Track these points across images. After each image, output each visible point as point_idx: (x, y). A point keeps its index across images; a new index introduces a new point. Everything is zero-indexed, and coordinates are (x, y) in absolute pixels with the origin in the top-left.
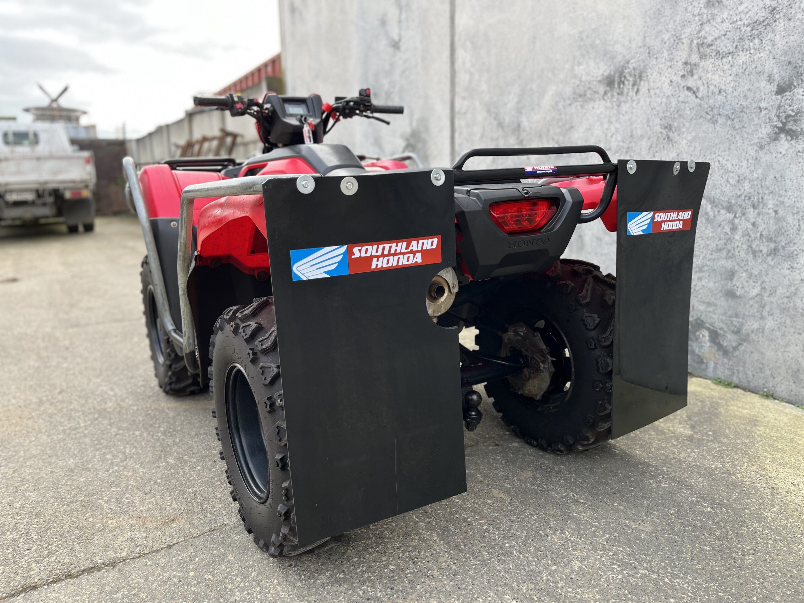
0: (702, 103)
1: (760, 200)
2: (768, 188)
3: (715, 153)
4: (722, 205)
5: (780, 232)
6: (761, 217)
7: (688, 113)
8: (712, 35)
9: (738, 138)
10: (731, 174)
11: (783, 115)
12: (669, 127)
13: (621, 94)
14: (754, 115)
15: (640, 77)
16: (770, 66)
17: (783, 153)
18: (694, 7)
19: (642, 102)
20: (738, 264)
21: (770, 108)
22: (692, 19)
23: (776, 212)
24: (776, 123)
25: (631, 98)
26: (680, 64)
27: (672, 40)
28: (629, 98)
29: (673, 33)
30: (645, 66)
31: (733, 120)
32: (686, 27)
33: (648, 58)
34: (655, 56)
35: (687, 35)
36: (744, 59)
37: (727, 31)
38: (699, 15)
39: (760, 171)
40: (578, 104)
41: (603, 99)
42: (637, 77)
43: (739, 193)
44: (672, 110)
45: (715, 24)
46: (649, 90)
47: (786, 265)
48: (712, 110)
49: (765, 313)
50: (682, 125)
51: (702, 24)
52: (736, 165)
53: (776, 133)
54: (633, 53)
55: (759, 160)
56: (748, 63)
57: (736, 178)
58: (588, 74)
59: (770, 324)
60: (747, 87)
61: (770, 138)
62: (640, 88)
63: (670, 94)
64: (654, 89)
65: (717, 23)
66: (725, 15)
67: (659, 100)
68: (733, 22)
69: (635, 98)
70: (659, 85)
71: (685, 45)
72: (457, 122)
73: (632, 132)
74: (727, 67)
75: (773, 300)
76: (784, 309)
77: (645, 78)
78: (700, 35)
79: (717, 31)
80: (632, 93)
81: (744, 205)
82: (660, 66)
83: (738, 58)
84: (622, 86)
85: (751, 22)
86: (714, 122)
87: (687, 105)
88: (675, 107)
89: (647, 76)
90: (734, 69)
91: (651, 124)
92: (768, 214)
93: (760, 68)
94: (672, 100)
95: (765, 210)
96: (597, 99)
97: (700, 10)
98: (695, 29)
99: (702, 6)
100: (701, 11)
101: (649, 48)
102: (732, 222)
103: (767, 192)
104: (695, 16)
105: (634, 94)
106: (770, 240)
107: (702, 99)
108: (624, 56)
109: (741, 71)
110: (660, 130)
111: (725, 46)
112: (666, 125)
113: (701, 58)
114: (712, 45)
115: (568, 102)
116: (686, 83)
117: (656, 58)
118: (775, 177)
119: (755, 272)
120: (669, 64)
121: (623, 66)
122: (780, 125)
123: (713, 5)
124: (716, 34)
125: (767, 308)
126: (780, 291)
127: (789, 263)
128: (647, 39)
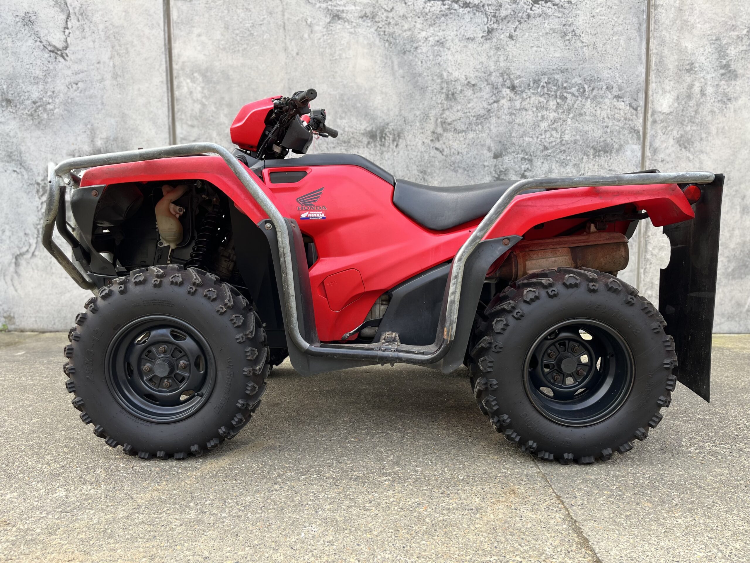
0: (447, 159)
7: (438, 164)
11: (498, 171)
12: (424, 172)
15: (399, 136)
16: (489, 142)
19: (401, 153)
22: (436, 105)
27: (422, 116)
29: (422, 111)
30: (402, 129)
31: (468, 171)
35: (433, 114)
36: (472, 136)
38: (441, 103)
42: (396, 136)
48: (454, 164)
54: (391, 118)
60: (475, 152)
62: (399, 143)
63: (423, 150)
67: (415, 153)
70: (414, 143)
74: (462, 139)
77: (403, 137)
78: (442, 116)
82: (414, 131)
86: (456, 172)
89: (404, 136)
90: (467, 141)
93: (482, 143)
94: (425, 155)
101: (404, 118)
109: (471, 143)
111: (460, 126)
113: (444, 131)
116: (435, 145)
120: (421, 131)
122: (497, 176)
124: (454, 118)
128: (403, 111)
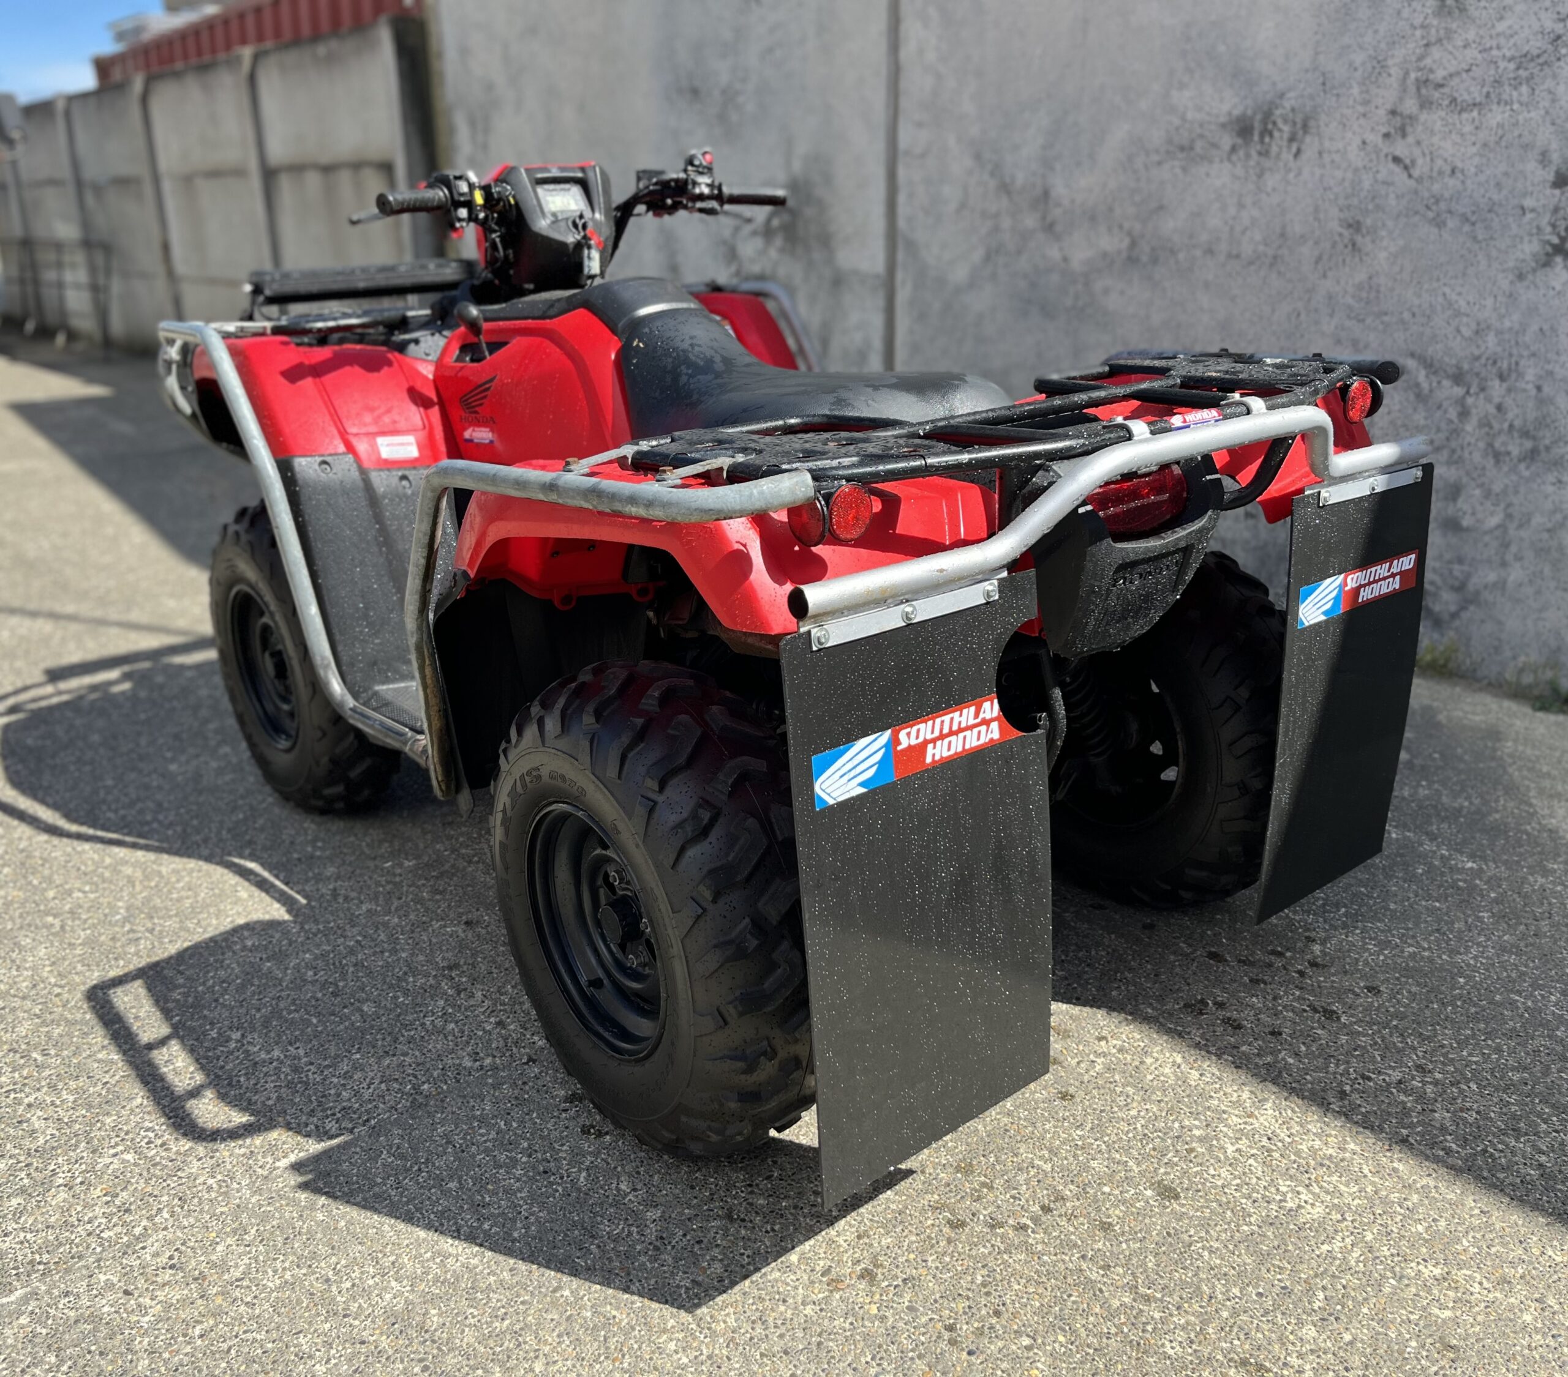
1: (1513, 367)
2: (1527, 347)
3: (1438, 280)
4: (1445, 371)
5: (1542, 422)
6: (1513, 395)
8: (1445, 68)
9: (1480, 257)
10: (1465, 320)
13: (1264, 153)
14: (1511, 219)
17: (1558, 287)
18: (1415, 11)
20: (1468, 474)
21: (1540, 210)
23: (1539, 388)
24: (1548, 237)
25: (1286, 165)
26: (1382, 112)
28: (1281, 164)
32: (1397, 46)
33: (1322, 94)
34: (1335, 92)
37: (1472, 65)
39: (1516, 317)
40: (1176, 163)
41: (1229, 159)
43: (1477, 352)
44: (1363, 194)
45: (1450, 48)
46: (1320, 153)
47: (1551, 478)
49: (1509, 557)
50: (1380, 224)
51: (1427, 45)
52: (1475, 304)
53: (1547, 254)
55: (1516, 299)
56: (1506, 127)
57: (1474, 326)
58: (1199, 109)
59: (1515, 574)
61: (1537, 262)
64: (1330, 152)
65: (1454, 47)
66: (1471, 35)
68: (1485, 50)
69: (1292, 164)
71: (1393, 79)
72: (902, 173)
73: (1284, 227)
75: (1524, 533)
76: (1542, 550)
79: (1454, 62)
80: (1287, 156)
81: (1483, 374)
83: (1489, 115)
84: (1267, 140)
85: (1517, 54)
87: (1391, 189)
88: (1369, 191)
91: (1322, 216)
92: (1525, 390)
95: (1521, 385)
96: (1217, 159)
97: (1426, 18)
98: (1414, 53)
99: (1430, 11)
100: (1428, 21)
102: (1461, 402)
103: (1526, 353)
104: (1415, 28)
105: (1291, 158)
106: (1525, 434)
107: (1420, 180)
108: (1274, 84)
110: (1340, 230)
112: (1351, 221)
114: (1442, 86)
115: (1156, 158)
117: (1338, 95)
118: (1541, 330)
119: (1497, 488)
121: (1272, 103)
123: (1449, 13)
125: (1514, 549)
126: (1537, 520)
127: (1556, 474)
